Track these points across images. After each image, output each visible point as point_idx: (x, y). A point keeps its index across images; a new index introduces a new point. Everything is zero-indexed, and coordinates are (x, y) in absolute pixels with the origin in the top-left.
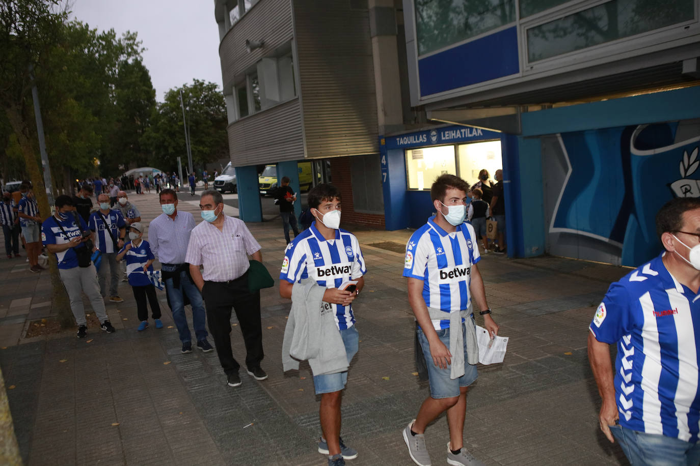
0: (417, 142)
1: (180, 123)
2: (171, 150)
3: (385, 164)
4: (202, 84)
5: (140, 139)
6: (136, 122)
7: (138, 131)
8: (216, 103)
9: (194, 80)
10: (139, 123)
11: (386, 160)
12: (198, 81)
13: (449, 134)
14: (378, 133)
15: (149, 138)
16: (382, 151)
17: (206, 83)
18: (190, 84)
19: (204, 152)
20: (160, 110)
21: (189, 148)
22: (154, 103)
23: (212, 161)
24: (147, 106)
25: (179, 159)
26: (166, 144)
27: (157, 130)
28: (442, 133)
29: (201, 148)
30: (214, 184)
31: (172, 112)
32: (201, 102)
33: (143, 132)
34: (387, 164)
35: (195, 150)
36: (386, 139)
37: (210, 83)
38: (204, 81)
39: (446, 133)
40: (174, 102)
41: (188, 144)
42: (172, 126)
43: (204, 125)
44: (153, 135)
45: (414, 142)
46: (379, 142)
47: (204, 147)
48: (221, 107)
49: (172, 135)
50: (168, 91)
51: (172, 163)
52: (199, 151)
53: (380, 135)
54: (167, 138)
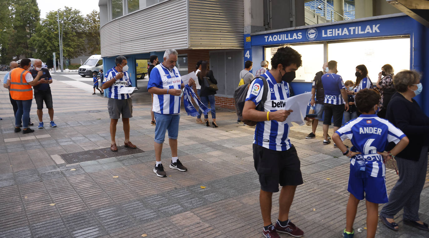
0: (290, 39)
1: (56, 32)
2: (48, 48)
3: (248, 58)
4: (70, 10)
5: (28, 41)
6: (27, 30)
7: (27, 36)
8: (78, 22)
9: (65, 7)
10: (28, 31)
11: (250, 54)
12: (68, 8)
13: (332, 31)
14: (243, 32)
15: (34, 40)
16: (245, 47)
17: (73, 9)
18: (63, 9)
19: (70, 51)
20: (42, 23)
21: (61, 47)
22: (38, 20)
23: (74, 57)
24: (34, 21)
25: (54, 54)
26: (46, 44)
27: (40, 36)
28: (323, 31)
29: (68, 49)
30: (79, 71)
31: (50, 25)
32: (70, 20)
33: (30, 37)
34: (251, 57)
35: (64, 49)
36: (252, 37)
37: (75, 9)
38: (72, 8)
39: (328, 31)
40: (52, 19)
41: (61, 45)
42: (50, 34)
43: (71, 35)
44: (37, 38)
45: (286, 39)
46: (244, 40)
47: (70, 48)
48: (81, 25)
49: (50, 39)
50: (49, 12)
51: (48, 57)
52: (66, 50)
53: (245, 33)
54: (47, 41)
